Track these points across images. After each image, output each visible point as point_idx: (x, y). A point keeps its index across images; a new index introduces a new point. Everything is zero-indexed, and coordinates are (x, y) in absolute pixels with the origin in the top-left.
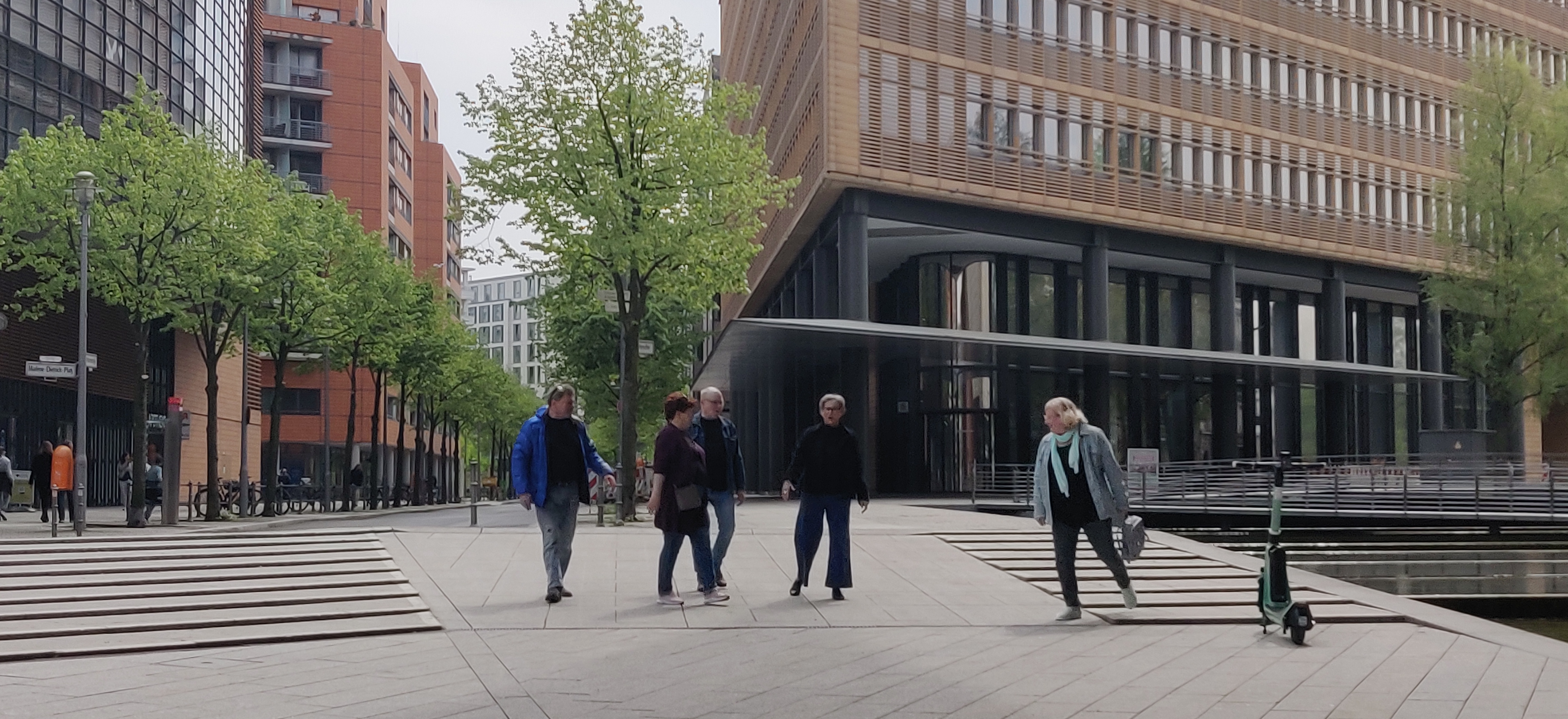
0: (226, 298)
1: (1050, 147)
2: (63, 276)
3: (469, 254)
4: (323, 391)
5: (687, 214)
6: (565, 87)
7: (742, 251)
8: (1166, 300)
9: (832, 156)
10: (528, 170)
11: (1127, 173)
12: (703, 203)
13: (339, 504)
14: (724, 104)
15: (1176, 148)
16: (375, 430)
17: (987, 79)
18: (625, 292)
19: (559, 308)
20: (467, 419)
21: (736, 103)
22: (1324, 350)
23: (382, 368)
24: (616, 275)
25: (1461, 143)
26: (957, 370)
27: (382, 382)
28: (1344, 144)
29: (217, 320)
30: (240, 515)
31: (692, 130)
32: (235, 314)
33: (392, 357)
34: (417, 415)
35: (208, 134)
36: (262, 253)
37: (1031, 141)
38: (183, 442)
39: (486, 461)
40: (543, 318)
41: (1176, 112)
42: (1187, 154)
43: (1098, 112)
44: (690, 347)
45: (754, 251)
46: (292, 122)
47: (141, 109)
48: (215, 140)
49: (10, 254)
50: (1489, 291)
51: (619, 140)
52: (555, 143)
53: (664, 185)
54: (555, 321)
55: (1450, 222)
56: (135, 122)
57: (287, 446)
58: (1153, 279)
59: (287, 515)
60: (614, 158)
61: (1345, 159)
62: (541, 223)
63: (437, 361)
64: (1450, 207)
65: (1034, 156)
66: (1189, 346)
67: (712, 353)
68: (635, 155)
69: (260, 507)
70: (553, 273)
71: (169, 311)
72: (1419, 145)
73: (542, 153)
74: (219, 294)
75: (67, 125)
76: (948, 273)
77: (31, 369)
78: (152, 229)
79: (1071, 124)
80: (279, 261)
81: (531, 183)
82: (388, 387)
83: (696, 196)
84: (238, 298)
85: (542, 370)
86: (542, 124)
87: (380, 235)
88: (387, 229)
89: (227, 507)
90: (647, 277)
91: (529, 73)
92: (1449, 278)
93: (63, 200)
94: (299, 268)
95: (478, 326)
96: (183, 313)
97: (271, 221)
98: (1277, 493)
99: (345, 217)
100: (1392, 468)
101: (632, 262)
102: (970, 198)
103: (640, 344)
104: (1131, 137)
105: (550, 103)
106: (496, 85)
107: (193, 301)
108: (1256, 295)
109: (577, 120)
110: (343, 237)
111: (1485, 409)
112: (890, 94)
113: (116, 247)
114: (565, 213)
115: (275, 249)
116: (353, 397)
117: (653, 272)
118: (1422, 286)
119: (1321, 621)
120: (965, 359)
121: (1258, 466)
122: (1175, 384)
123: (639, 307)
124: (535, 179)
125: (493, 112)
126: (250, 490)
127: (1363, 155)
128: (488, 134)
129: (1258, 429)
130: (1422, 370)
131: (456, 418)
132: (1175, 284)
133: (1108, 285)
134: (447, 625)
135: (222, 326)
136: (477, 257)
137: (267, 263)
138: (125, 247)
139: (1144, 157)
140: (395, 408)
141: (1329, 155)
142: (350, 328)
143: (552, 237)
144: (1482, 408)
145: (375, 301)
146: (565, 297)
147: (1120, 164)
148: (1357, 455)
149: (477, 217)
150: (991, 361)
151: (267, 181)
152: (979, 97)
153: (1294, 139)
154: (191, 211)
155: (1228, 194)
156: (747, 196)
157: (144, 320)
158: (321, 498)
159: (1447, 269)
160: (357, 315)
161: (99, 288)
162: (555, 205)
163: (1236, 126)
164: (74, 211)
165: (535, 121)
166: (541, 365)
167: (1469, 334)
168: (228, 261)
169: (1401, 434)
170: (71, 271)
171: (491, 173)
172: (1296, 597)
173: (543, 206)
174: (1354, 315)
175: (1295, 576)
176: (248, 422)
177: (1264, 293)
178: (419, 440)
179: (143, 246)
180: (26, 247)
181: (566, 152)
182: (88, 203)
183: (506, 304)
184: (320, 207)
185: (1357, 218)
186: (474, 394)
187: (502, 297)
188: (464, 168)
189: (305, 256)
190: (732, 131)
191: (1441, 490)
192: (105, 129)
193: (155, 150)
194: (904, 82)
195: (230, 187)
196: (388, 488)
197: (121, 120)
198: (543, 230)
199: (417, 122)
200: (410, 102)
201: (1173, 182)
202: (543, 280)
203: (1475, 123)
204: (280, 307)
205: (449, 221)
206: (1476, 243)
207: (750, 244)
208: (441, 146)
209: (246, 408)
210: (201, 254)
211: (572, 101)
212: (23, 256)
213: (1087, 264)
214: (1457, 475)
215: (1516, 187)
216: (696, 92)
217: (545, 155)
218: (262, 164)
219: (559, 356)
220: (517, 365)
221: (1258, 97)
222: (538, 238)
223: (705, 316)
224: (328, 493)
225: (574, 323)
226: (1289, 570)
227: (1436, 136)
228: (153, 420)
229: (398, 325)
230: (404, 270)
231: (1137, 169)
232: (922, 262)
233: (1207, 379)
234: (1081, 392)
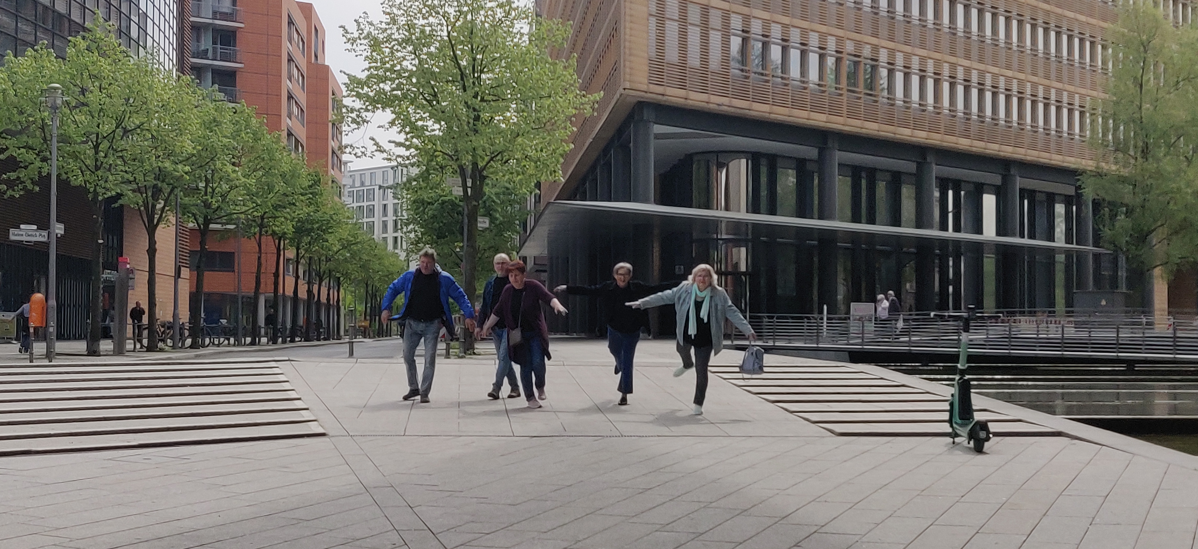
0: (163, 181)
1: (795, 71)
2: (38, 164)
3: (348, 150)
4: (236, 254)
5: (516, 120)
6: (422, 22)
7: (557, 149)
8: (881, 190)
9: (627, 77)
10: (394, 86)
11: (853, 92)
12: (528, 112)
13: (249, 340)
14: (545, 36)
15: (891, 73)
16: (276, 284)
17: (747, 19)
18: (467, 180)
19: (416, 191)
20: (346, 275)
21: (554, 36)
22: (1002, 229)
23: (282, 237)
24: (461, 167)
25: (1110, 70)
26: (721, 242)
27: (282, 247)
28: (1021, 71)
29: (155, 198)
30: (173, 347)
31: (519, 56)
32: (170, 194)
33: (289, 228)
34: (308, 272)
35: (149, 56)
36: (190, 148)
37: (780, 66)
38: (130, 292)
39: (361, 308)
40: (405, 200)
41: (891, 45)
42: (899, 77)
43: (831, 45)
44: (517, 222)
45: (567, 149)
46: (213, 48)
47: (98, 36)
48: (155, 61)
50: (1129, 184)
51: (464, 63)
52: (415, 65)
53: (498, 98)
54: (414, 202)
55: (1100, 131)
56: (93, 46)
57: (209, 295)
58: (872, 173)
59: (209, 348)
60: (459, 77)
61: (1020, 82)
62: (404, 127)
63: (324, 231)
64: (1100, 120)
65: (782, 78)
66: (899, 226)
67: (534, 227)
68: (476, 75)
69: (189, 341)
70: (412, 165)
71: (119, 191)
72: (1077, 72)
73: (405, 73)
74: (157, 178)
75: (41, 48)
76: (715, 167)
77: (14, 234)
78: (107, 128)
79: (810, 54)
80: (203, 154)
81: (396, 96)
82: (286, 251)
83: (523, 106)
84: (172, 181)
85: (403, 239)
86: (404, 50)
87: (280, 135)
88: (286, 129)
89: (163, 341)
90: (484, 168)
91: (395, 11)
92: (1099, 175)
93: (38, 106)
94: (218, 159)
95: (355, 205)
96: (129, 193)
97: (197, 123)
98: (965, 337)
99: (254, 121)
100: (1053, 319)
101: (473, 156)
102: (733, 110)
103: (479, 220)
104: (856, 63)
105: (411, 34)
106: (369, 20)
107: (137, 184)
108: (950, 185)
109: (432, 47)
110: (252, 136)
111: (1125, 274)
112: (672, 29)
113: (79, 141)
114: (422, 119)
115: (200, 145)
116: (259, 258)
117: (489, 164)
118: (1079, 180)
119: (996, 434)
120: (727, 234)
121: (950, 316)
122: (887, 255)
123: (478, 192)
125: (367, 41)
126: (180, 329)
127: (1035, 79)
128: (363, 58)
129: (951, 289)
130: (1077, 244)
131: (338, 275)
132: (888, 176)
133: (837, 178)
134: (330, 432)
135: (160, 203)
136: (354, 152)
137: (193, 155)
138: (86, 142)
139: (866, 80)
140: (291, 266)
141: (1008, 79)
142: (257, 206)
143: (412, 137)
144: (1122, 274)
145: (276, 186)
146: (421, 183)
147: (848, 85)
148: (1027, 309)
149: (354, 121)
150: (747, 234)
151: (194, 92)
152: (740, 33)
153: (982, 67)
154: (135, 115)
155: (931, 108)
156: (561, 107)
157: (100, 198)
158: (235, 335)
159: (1097, 168)
160: (262, 195)
161: (66, 173)
162: (414, 113)
163: (937, 56)
164: (46, 114)
165: (399, 48)
166: (403, 235)
167: (1113, 216)
168: (164, 154)
169: (1060, 293)
170: (44, 160)
171: (365, 88)
172: (978, 417)
173: (405, 113)
174: (1026, 202)
175: (977, 401)
176: (179, 277)
177: (957, 185)
178: (310, 292)
179: (99, 141)
180: (10, 143)
181: (423, 72)
182: (57, 108)
183: (377, 188)
184: (235, 113)
185: (1029, 127)
186: (353, 256)
187: (373, 184)
188: (345, 84)
189: (223, 151)
190: (551, 56)
191: (1090, 336)
192: (70, 51)
193: (109, 68)
194: (683, 19)
195: (166, 97)
196: (286, 327)
197: (83, 45)
198: (405, 132)
199: (309, 47)
200: (304, 32)
201: (888, 98)
202: (405, 169)
203: (1121, 55)
204: (204, 189)
205: (333, 124)
206: (1120, 147)
207: (563, 144)
208: (328, 66)
209: (177, 266)
210: (144, 148)
211: (428, 33)
212: (7, 148)
213: (821, 160)
214: (1103, 325)
215: (1151, 105)
216: (523, 27)
217: (407, 74)
218: (190, 80)
219: (417, 228)
220: (385, 235)
221: (955, 34)
222: (401, 138)
223: (529, 198)
224: (240, 331)
225: (429, 203)
226: (972, 395)
227: (1091, 66)
228: (107, 275)
229: (294, 204)
230: (299, 162)
231: (861, 88)
232: (695, 158)
233: (912, 250)
234: (816, 259)
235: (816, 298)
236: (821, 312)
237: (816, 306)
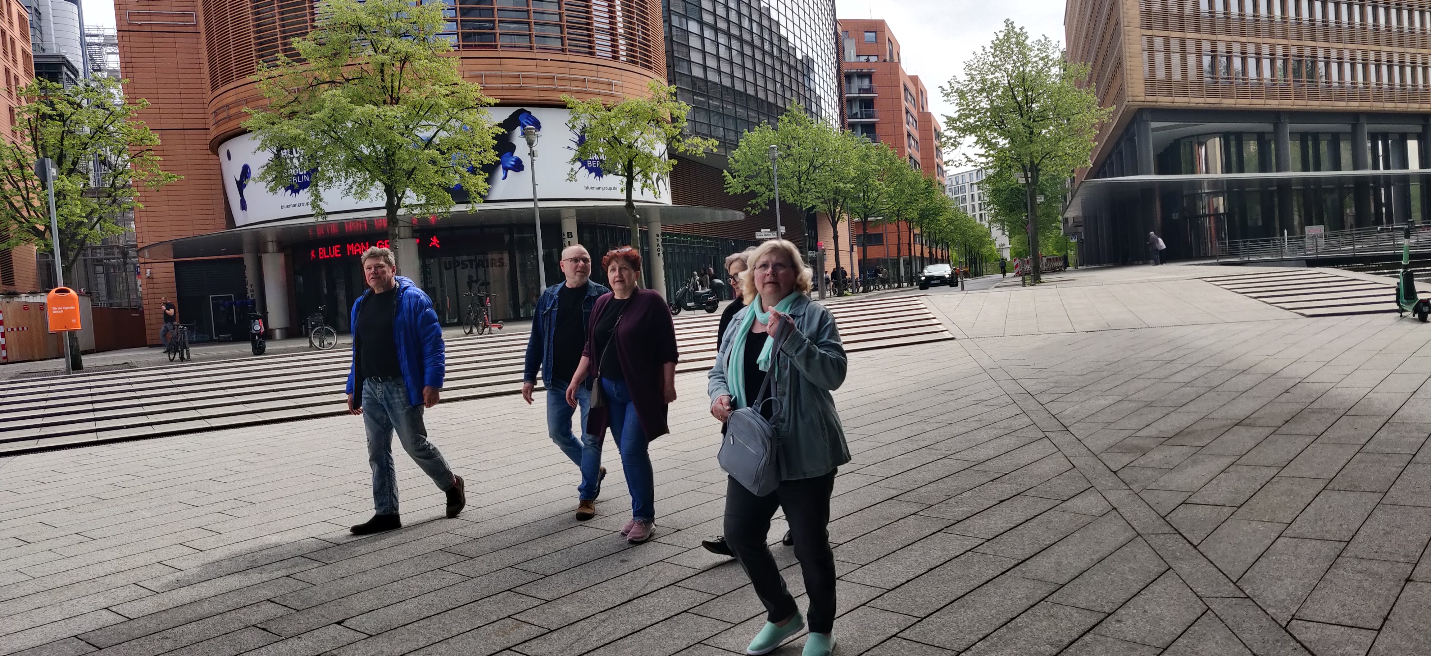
0: (839, 195)
1: (1252, 72)
2: (767, 193)
3: (947, 163)
4: (884, 235)
5: (1056, 131)
6: (991, 76)
7: (1087, 146)
8: (1324, 147)
9: (1130, 93)
10: (976, 119)
11: (1299, 81)
13: (896, 285)
14: (1071, 75)
15: (1327, 64)
16: (910, 250)
17: (1214, 43)
18: (1028, 173)
19: (994, 184)
20: (953, 241)
21: (1078, 73)
22: (1424, 163)
23: (909, 221)
24: (1023, 165)
26: (1204, 195)
27: (911, 227)
29: (835, 206)
30: (853, 293)
31: (1056, 89)
32: (843, 202)
33: (915, 215)
35: (824, 121)
36: (853, 173)
37: (1241, 72)
39: (963, 260)
40: (985, 190)
41: (1326, 45)
42: (1334, 67)
43: (1279, 51)
44: (1060, 196)
45: (1092, 145)
46: (861, 111)
47: (794, 113)
48: (828, 124)
49: (744, 186)
51: (1019, 99)
52: (988, 104)
53: (1044, 118)
54: (992, 191)
56: (792, 120)
57: (870, 260)
58: (1316, 137)
60: (1018, 108)
62: (983, 144)
63: (937, 215)
65: (1243, 79)
66: (1340, 170)
67: (1072, 199)
68: (1028, 105)
69: (861, 289)
70: (991, 167)
71: (814, 204)
73: (982, 110)
74: (835, 194)
75: (763, 125)
76: (1196, 145)
77: (757, 235)
78: (804, 168)
79: (1263, 59)
80: (861, 176)
81: (978, 125)
82: (914, 229)
84: (844, 195)
86: (981, 96)
87: (905, 159)
88: (908, 155)
89: (847, 290)
90: (1038, 164)
91: (973, 72)
93: (764, 159)
94: (870, 178)
95: (954, 197)
96: (820, 204)
97: (856, 158)
98: (1406, 242)
99: (889, 152)
101: (1030, 157)
102: (1207, 105)
103: (1037, 197)
104: (1299, 61)
105: (985, 85)
106: (957, 81)
107: (824, 198)
108: (1380, 137)
109: (998, 92)
110: (889, 161)
112: (1160, 58)
113: (789, 177)
114: (995, 138)
115: (859, 171)
116: (898, 235)
117: (1041, 162)
120: (1208, 189)
121: (1385, 229)
122: (1331, 191)
123: (1035, 178)
124: (979, 123)
125: (957, 94)
126: (856, 282)
128: (955, 104)
129: (1384, 210)
132: (1330, 137)
133: (1289, 142)
134: (957, 337)
135: (838, 208)
136: (952, 164)
137: (855, 177)
138: (793, 177)
139: (1308, 72)
142: (895, 203)
143: (989, 150)
145: (906, 190)
146: (997, 178)
147: (1294, 77)
149: (952, 145)
150: (1223, 187)
151: (853, 139)
152: (1210, 53)
154: (820, 157)
156: (1087, 119)
157: (804, 209)
158: (888, 283)
160: (898, 197)
161: (784, 197)
162: (990, 134)
163: (1364, 47)
164: (769, 163)
165: (978, 95)
168: (838, 179)
170: (771, 190)
171: (958, 123)
172: (1421, 297)
173: (984, 136)
177: (1385, 136)
178: (930, 253)
179: (800, 175)
180: (751, 182)
181: (994, 108)
182: (775, 159)
183: (967, 185)
184: (877, 149)
186: (955, 229)
187: (964, 182)
188: (943, 122)
189: (872, 172)
192: (780, 124)
193: (802, 131)
194: (1167, 51)
195: (837, 145)
197: (786, 120)
198: (985, 147)
199: (919, 103)
200: (914, 94)
201: (1326, 83)
202: (986, 171)
204: (863, 197)
205: (937, 148)
207: (1090, 142)
208: (931, 113)
209: (851, 245)
210: (826, 177)
211: (995, 83)
212: (750, 186)
213: (1276, 132)
216: (1056, 70)
217: (984, 111)
218: (849, 132)
219: (995, 207)
222: (983, 151)
223: (1067, 181)
224: (891, 281)
225: (1003, 190)
226: (1415, 282)
229: (917, 200)
230: (918, 174)
231: (1304, 78)
232: (1182, 141)
233: (1352, 185)
234: (1276, 200)
235: (1278, 226)
236: (1283, 234)
237: (1278, 230)
